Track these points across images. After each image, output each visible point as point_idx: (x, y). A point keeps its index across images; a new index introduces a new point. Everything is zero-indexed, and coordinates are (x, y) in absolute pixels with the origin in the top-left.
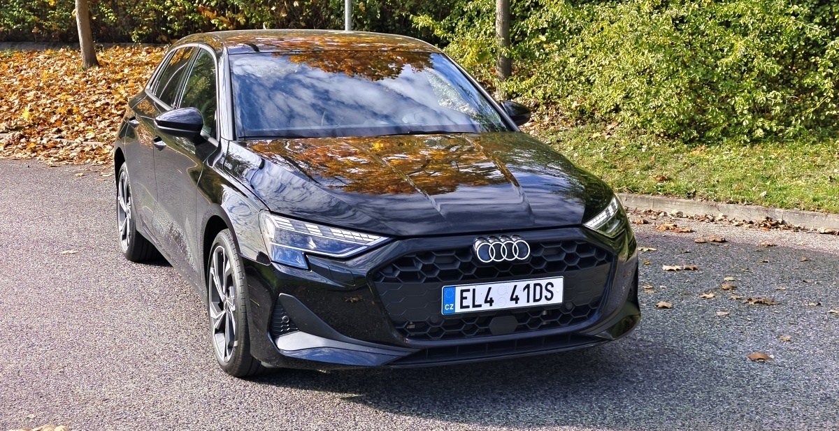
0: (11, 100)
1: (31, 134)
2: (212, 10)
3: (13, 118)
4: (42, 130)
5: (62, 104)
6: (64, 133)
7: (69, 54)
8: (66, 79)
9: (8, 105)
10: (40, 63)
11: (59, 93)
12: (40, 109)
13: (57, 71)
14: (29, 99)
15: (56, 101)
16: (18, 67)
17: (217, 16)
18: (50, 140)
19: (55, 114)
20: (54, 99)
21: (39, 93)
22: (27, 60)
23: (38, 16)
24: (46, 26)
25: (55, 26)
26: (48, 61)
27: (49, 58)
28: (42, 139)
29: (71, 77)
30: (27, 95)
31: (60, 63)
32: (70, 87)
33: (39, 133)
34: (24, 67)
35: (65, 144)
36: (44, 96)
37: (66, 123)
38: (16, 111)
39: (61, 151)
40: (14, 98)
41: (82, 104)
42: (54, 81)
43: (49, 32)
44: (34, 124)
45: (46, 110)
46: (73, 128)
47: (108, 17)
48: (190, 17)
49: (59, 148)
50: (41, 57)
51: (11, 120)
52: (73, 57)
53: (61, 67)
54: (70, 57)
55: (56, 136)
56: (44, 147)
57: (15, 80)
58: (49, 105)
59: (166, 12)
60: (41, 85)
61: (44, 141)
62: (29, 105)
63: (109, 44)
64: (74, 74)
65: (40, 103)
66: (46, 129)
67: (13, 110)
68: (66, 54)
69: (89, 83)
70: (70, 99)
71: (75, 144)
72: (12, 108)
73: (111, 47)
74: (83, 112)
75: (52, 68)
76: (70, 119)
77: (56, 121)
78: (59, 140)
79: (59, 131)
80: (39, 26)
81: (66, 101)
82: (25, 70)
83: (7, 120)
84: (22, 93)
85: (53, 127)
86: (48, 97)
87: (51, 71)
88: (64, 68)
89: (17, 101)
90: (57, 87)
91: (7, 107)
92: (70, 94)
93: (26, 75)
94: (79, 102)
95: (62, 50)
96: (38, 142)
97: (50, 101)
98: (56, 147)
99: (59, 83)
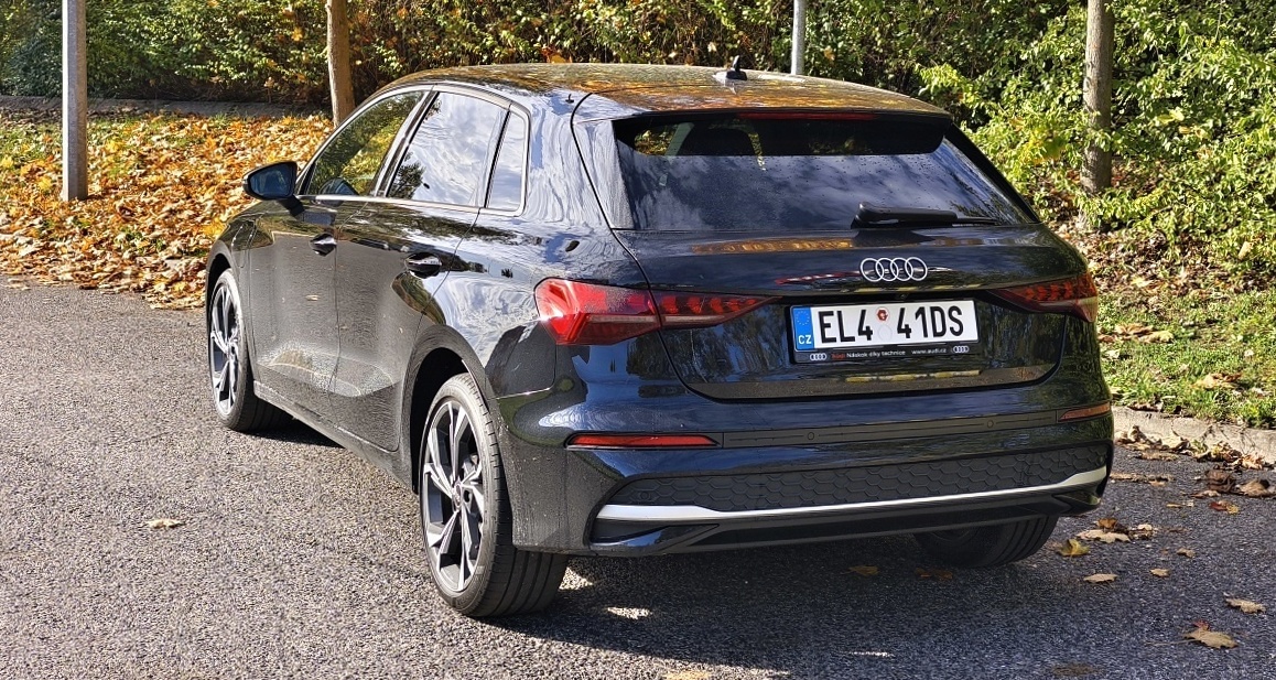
0: (201, 200)
3: (194, 234)
7: (320, 125)
9: (194, 210)
10: (268, 139)
14: (231, 200)
16: (232, 144)
22: (250, 134)
23: (276, 60)
24: (287, 76)
25: (302, 76)
26: (283, 136)
27: (285, 132)
30: (232, 192)
31: (300, 139)
34: (243, 145)
38: (203, 220)
40: (207, 198)
43: (293, 86)
50: (274, 128)
51: (191, 235)
53: (302, 146)
54: (321, 130)
57: (219, 166)
62: (227, 211)
67: (199, 219)
68: (316, 124)
72: (198, 215)
80: (277, 76)
82: (244, 149)
83: (184, 236)
84: (224, 190)
88: (306, 148)
89: (210, 203)
91: (191, 213)
93: (241, 158)
95: (311, 117)
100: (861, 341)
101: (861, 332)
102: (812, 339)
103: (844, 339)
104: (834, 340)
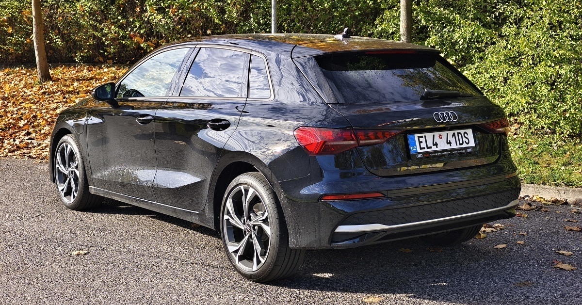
1: (5, 137)
2: (141, 36)
4: (14, 133)
5: (27, 111)
6: (33, 135)
7: (24, 72)
8: (26, 91)
11: (23, 103)
12: (9, 115)
13: (17, 84)
15: (22, 108)
17: (144, 41)
18: (22, 141)
19: (22, 119)
20: (19, 107)
21: (6, 102)
24: (5, 49)
26: (8, 77)
27: (8, 75)
28: (14, 141)
29: (30, 90)
31: (18, 79)
32: (31, 97)
33: (11, 135)
35: (35, 145)
36: (10, 104)
37: (33, 127)
39: (34, 151)
41: (45, 111)
42: (16, 93)
43: (7, 54)
44: (6, 128)
45: (14, 116)
46: (40, 131)
47: (56, 42)
48: (124, 42)
49: (30, 148)
52: (28, 74)
53: (20, 81)
55: (27, 138)
56: (18, 147)
58: (16, 112)
59: (104, 38)
60: (6, 95)
61: (17, 142)
63: (56, 64)
64: (32, 87)
65: (7, 110)
66: (16, 132)
68: (22, 71)
69: (47, 94)
70: (34, 107)
71: (44, 145)
73: (57, 66)
74: (46, 118)
75: (13, 82)
76: (35, 123)
77: (24, 125)
78: (29, 141)
79: (28, 134)
81: (31, 108)
85: (23, 130)
86: (14, 106)
87: (12, 85)
88: (23, 82)
90: (20, 97)
92: (32, 103)
94: (42, 109)
96: (12, 143)
97: (16, 109)
98: (28, 147)
99: (21, 94)
100: (434, 148)
101: (434, 145)
102: (416, 149)
103: (428, 148)
104: (424, 148)
